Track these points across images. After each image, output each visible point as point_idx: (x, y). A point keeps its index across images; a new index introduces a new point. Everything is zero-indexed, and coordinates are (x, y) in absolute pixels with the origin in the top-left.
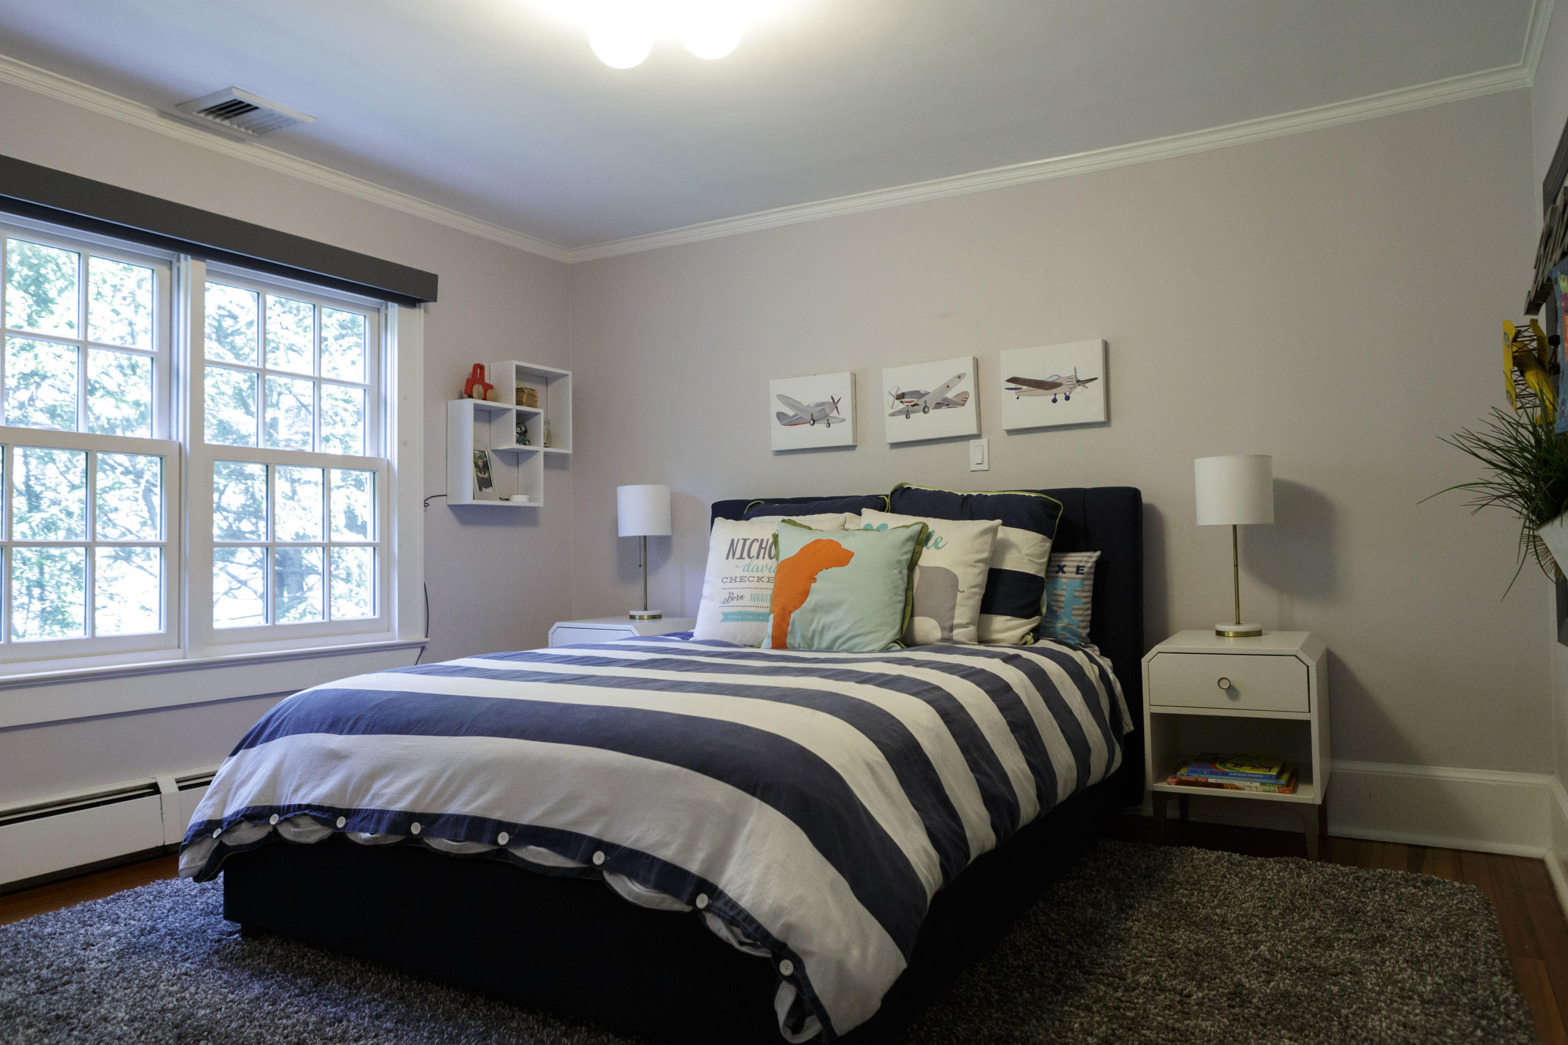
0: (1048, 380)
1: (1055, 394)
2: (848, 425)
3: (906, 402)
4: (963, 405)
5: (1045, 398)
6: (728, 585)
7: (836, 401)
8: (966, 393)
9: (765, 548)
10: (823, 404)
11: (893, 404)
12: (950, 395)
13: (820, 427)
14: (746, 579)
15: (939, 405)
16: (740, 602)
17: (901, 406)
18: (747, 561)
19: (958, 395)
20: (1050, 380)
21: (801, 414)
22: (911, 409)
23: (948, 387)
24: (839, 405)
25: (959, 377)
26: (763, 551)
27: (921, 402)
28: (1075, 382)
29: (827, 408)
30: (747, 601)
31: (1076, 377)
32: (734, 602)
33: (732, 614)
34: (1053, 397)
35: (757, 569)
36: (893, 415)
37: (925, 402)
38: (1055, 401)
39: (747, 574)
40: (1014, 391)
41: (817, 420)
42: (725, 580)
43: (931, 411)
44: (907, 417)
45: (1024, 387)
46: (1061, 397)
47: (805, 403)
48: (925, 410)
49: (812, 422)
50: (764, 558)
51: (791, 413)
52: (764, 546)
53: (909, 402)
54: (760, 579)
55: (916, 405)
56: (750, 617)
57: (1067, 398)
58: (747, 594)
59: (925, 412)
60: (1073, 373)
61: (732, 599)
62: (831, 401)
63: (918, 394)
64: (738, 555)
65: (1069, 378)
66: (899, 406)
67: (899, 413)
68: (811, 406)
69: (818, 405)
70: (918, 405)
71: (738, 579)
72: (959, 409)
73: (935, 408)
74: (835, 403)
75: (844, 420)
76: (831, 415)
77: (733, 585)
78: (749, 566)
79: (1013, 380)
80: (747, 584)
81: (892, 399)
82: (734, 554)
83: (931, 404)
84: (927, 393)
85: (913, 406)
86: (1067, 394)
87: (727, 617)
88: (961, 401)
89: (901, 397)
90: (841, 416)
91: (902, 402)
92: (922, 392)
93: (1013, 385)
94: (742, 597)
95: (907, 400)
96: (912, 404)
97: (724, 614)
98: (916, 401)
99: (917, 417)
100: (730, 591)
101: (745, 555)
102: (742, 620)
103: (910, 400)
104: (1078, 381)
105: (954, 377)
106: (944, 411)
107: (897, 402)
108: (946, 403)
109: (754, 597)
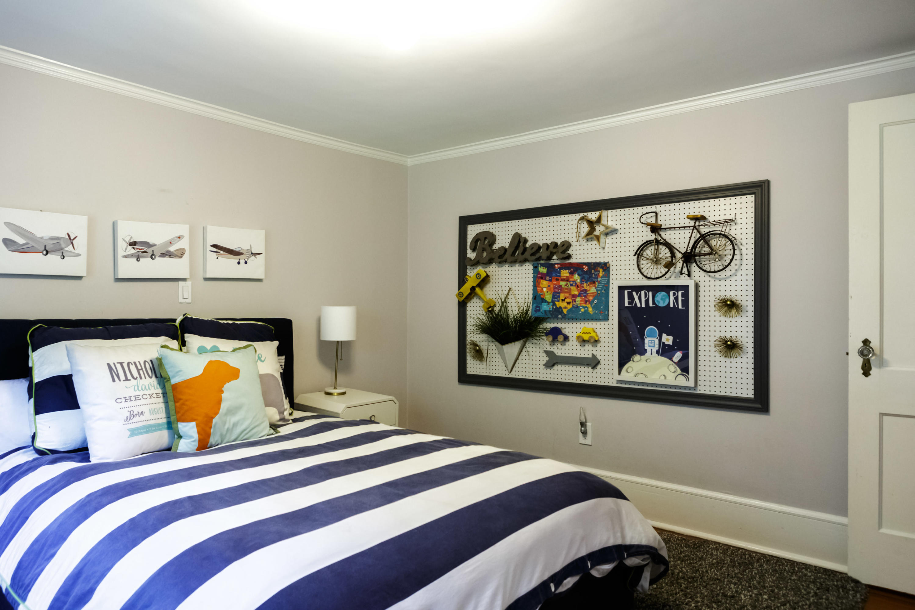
0: (235, 250)
1: (239, 259)
2: (82, 260)
3: (137, 249)
4: (181, 257)
5: (232, 261)
6: (124, 405)
7: (72, 238)
8: (184, 249)
9: (142, 369)
10: (58, 238)
11: (126, 249)
12: (172, 249)
13: (53, 258)
14: (140, 397)
15: (163, 255)
16: (142, 418)
17: (133, 251)
18: (133, 382)
19: (177, 250)
20: (237, 250)
21: (32, 244)
22: (141, 254)
23: (171, 243)
24: (74, 242)
25: (179, 238)
26: (141, 372)
27: (150, 250)
28: (251, 253)
29: (62, 243)
30: (147, 416)
31: (251, 250)
32: (137, 419)
33: (138, 429)
34: (238, 261)
35: (145, 387)
36: (126, 257)
37: (153, 251)
38: (239, 263)
39: (141, 393)
40: (215, 253)
41: (52, 251)
42: (119, 401)
43: (157, 258)
44: (137, 260)
45: (222, 252)
46: (242, 262)
47: (39, 235)
48: (152, 257)
49: (45, 252)
50: (145, 378)
51: (21, 241)
52: (139, 368)
53: (140, 249)
54: (151, 396)
55: (145, 252)
56: (153, 429)
57: (246, 263)
58: (146, 409)
59: (152, 258)
60: (249, 248)
61: (134, 416)
62: (67, 237)
63: (146, 244)
64: (122, 377)
65: (247, 250)
66: (131, 250)
67: (132, 256)
68: (45, 238)
69: (52, 239)
70: (147, 252)
71: (133, 398)
72: (177, 260)
73: (160, 256)
74: (71, 240)
75: (79, 255)
76: (66, 249)
77: (129, 404)
78: (138, 387)
79: (214, 246)
80: (143, 402)
81: (125, 245)
82: (118, 376)
83: (157, 253)
84: (155, 245)
85: (143, 252)
86: (246, 260)
87: (134, 432)
88: (180, 254)
89: (133, 244)
90: (76, 251)
91: (134, 248)
92: (151, 243)
93: (215, 250)
94: (142, 413)
95: (138, 247)
96: (142, 251)
97: (130, 430)
98: (145, 249)
99: (146, 261)
100: (130, 409)
101: (129, 377)
102: (147, 432)
103: (141, 248)
104: (252, 253)
105: (176, 237)
106: (167, 259)
107: (130, 247)
108: (169, 255)
109: (151, 412)
